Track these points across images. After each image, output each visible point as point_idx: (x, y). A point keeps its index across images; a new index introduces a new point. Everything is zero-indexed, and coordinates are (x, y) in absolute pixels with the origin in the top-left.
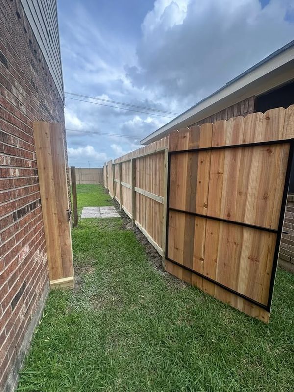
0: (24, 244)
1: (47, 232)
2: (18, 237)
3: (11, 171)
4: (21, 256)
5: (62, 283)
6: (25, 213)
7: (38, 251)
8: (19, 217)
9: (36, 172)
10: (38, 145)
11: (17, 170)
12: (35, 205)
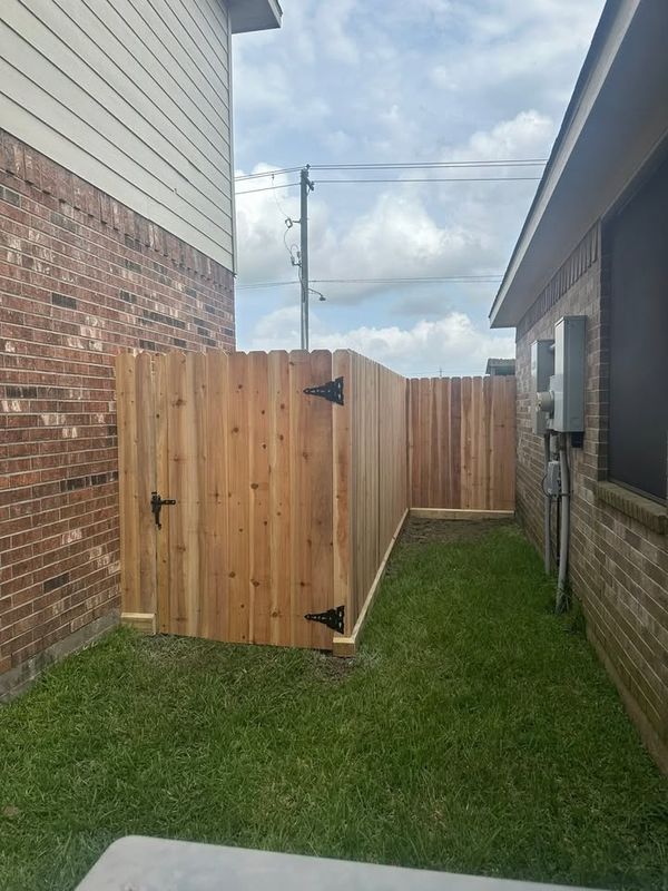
0: (73, 525)
1: (123, 525)
2: (65, 513)
3: (65, 432)
4: (66, 538)
5: (137, 621)
6: (82, 486)
7: (99, 548)
8: (70, 488)
9: (113, 430)
10: (119, 389)
11: (74, 430)
12: (103, 479)
